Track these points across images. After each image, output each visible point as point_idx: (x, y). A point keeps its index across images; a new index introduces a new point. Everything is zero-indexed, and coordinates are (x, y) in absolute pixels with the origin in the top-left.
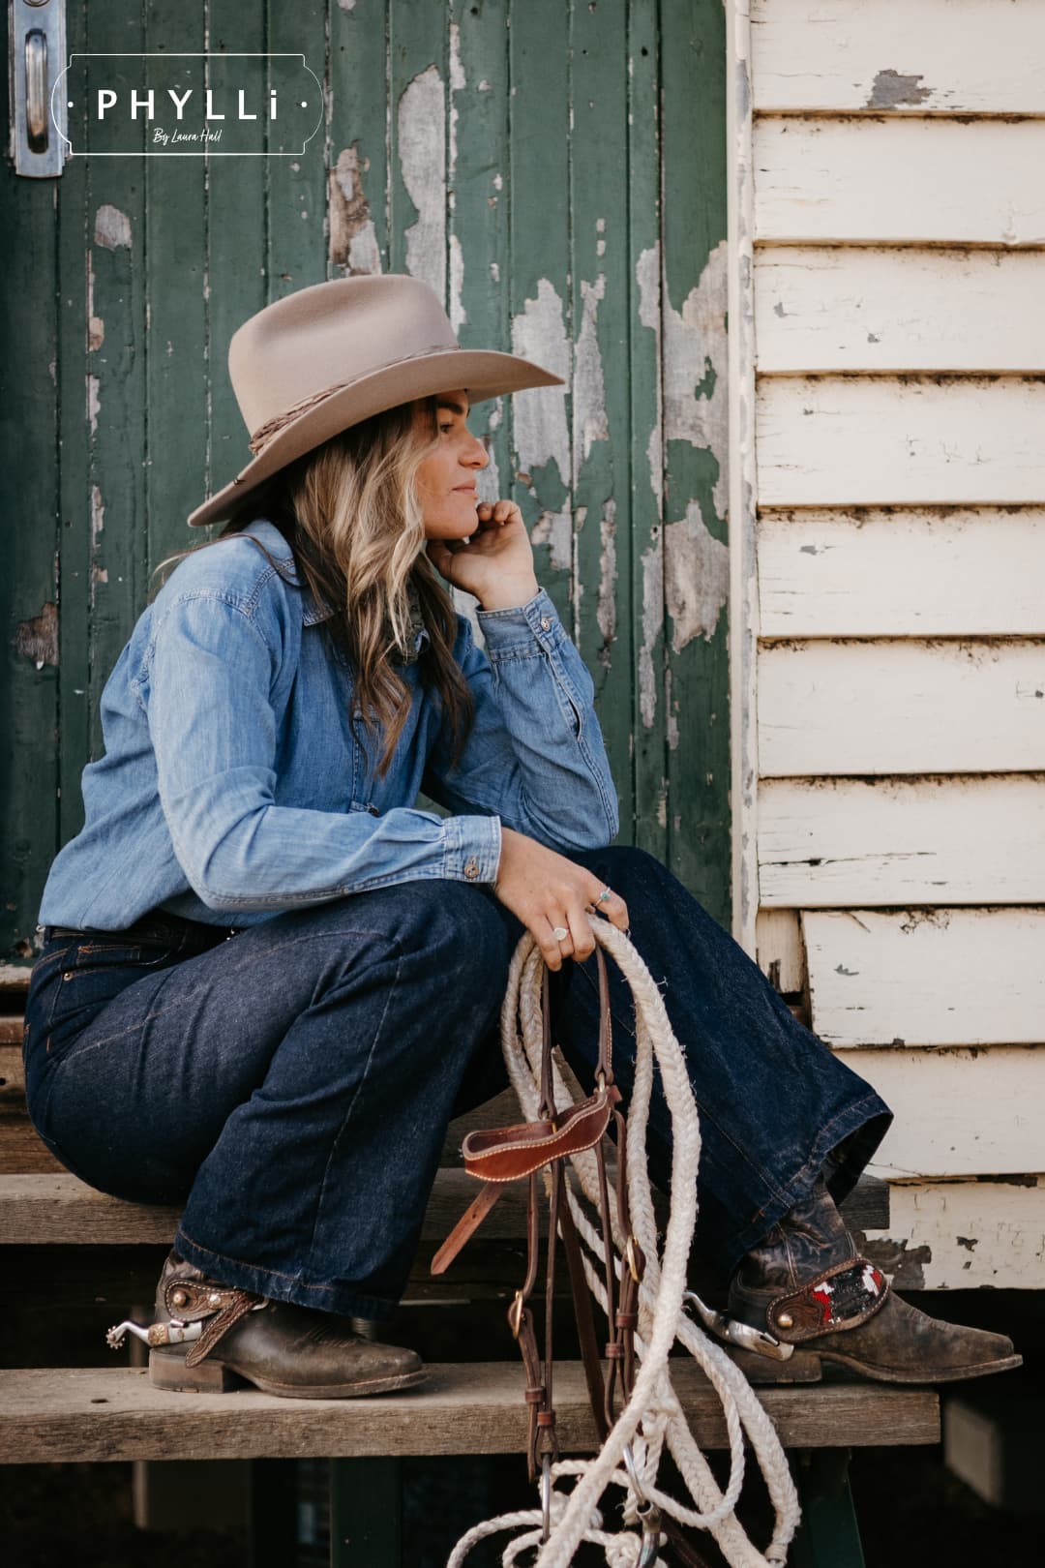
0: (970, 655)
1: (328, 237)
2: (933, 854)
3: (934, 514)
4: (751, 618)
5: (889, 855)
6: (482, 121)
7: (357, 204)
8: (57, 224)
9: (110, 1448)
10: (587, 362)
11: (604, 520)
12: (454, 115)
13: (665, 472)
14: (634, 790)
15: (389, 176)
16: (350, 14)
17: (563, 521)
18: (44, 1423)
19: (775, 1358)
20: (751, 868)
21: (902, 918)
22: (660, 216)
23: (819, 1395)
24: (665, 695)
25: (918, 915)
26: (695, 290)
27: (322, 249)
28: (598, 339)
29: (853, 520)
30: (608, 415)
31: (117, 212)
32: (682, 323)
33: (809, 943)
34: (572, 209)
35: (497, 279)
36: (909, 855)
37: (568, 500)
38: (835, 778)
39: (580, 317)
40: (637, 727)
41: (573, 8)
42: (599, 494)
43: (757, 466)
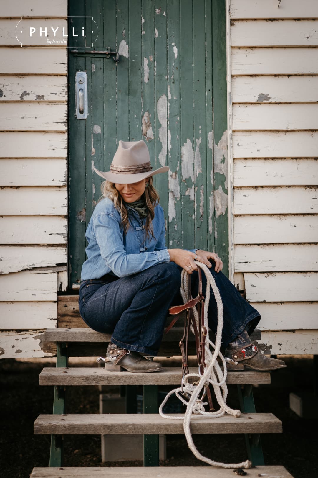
0: (280, 218)
1: (142, 131)
2: (272, 261)
3: (272, 188)
4: (232, 211)
5: (262, 261)
6: (175, 106)
7: (148, 123)
8: (86, 129)
9: (97, 382)
10: (197, 156)
11: (201, 190)
12: (169, 104)
13: (214, 180)
14: (208, 247)
15: (155, 117)
16: (147, 84)
17: (192, 190)
18: (84, 377)
19: (234, 365)
20: (233, 264)
21: (266, 274)
22: (213, 125)
23: (245, 373)
24: (214, 227)
25: (269, 274)
26: (220, 141)
27: (141, 133)
28: (200, 151)
29: (254, 189)
30: (202, 167)
31: (98, 126)
32: (218, 148)
33: (245, 280)
34: (194, 124)
35: (178, 139)
36: (267, 261)
37: (193, 185)
38: (251, 244)
39: (196, 147)
40: (208, 234)
41: (194, 81)
42: (200, 184)
43: (233, 178)
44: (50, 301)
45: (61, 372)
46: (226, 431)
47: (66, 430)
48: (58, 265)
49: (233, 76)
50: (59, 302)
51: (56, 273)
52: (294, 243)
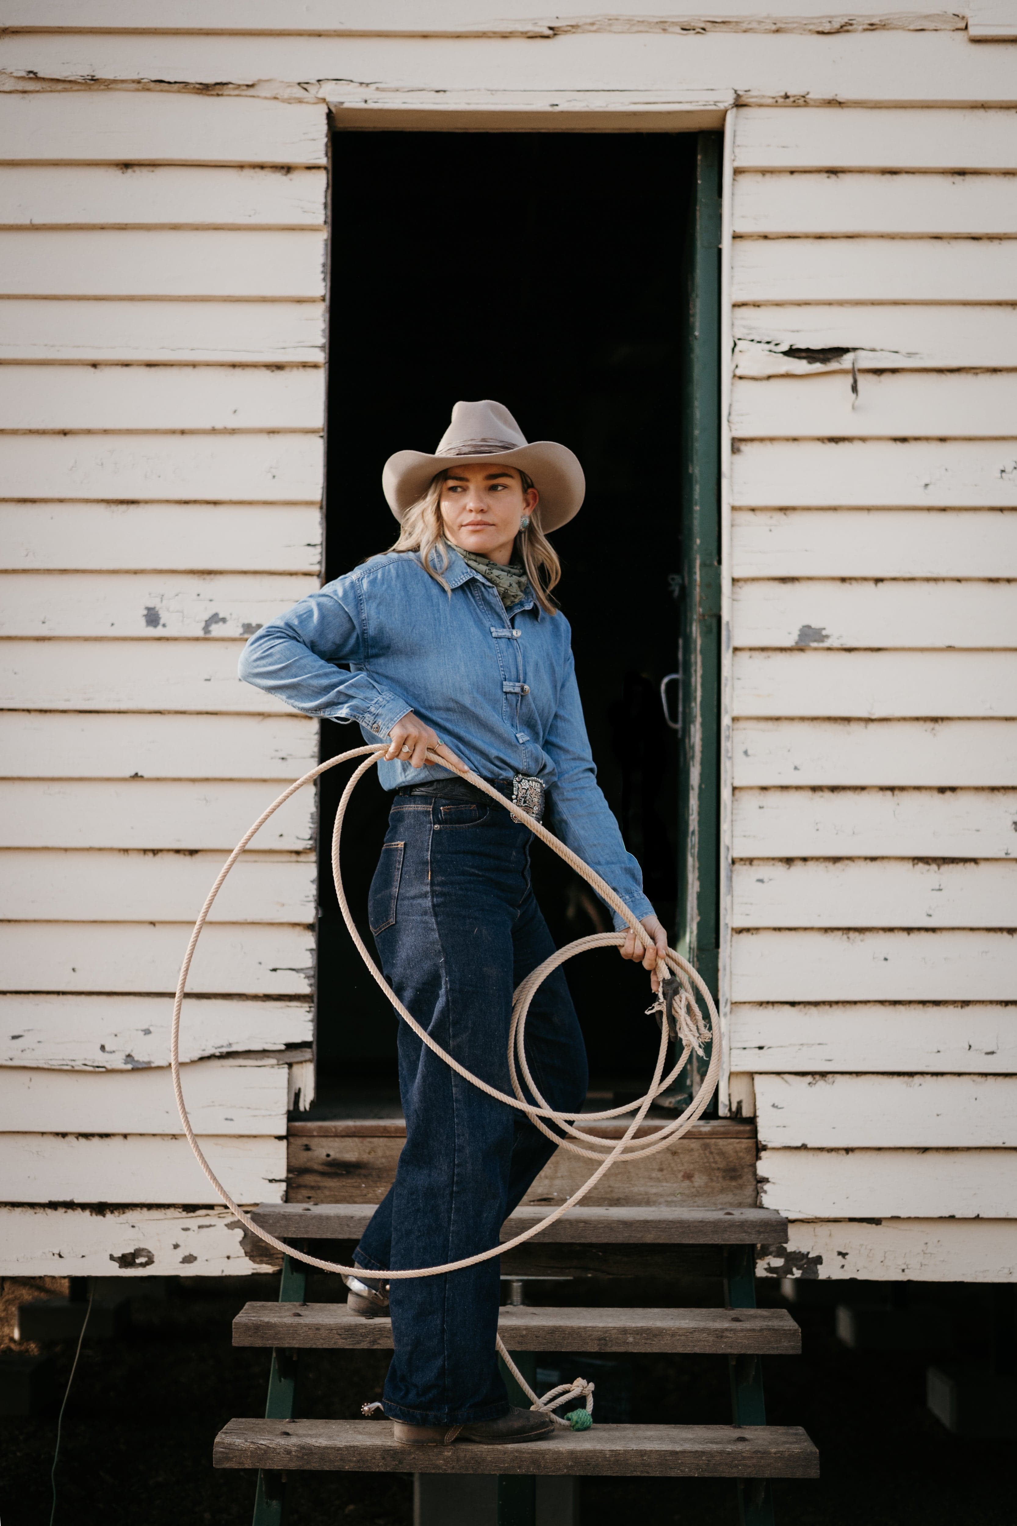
0: (848, 938)
2: (826, 1044)
3: (830, 861)
4: (728, 917)
5: (802, 1045)
9: (374, 1342)
18: (341, 1328)
20: (726, 1051)
21: (809, 1079)
25: (817, 1077)
29: (785, 865)
33: (757, 1091)
36: (813, 1045)
38: (773, 1003)
43: (732, 836)
44: (270, 1136)
45: (287, 1314)
46: (682, 1472)
47: (291, 1460)
48: (291, 1047)
49: (734, 581)
50: (292, 1140)
51: (286, 1066)
52: (882, 1002)
